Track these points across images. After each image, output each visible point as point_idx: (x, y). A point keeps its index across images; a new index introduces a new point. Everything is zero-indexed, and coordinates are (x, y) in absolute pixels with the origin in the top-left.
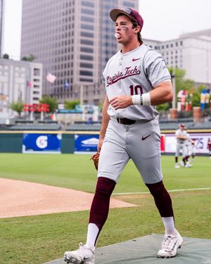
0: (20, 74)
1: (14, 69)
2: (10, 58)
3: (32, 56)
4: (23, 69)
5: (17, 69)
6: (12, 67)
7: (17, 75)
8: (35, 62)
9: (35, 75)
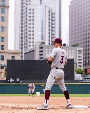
0: (72, 54)
1: (69, 51)
2: (66, 45)
3: (77, 44)
4: (73, 51)
5: (70, 51)
6: (68, 50)
7: (70, 54)
8: (79, 47)
9: (79, 54)
